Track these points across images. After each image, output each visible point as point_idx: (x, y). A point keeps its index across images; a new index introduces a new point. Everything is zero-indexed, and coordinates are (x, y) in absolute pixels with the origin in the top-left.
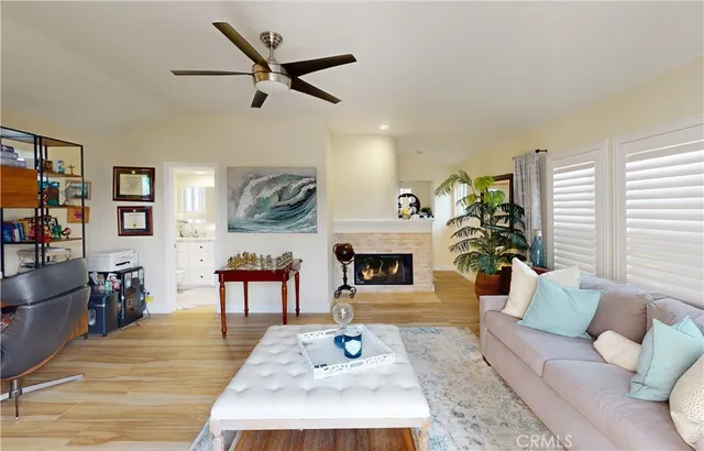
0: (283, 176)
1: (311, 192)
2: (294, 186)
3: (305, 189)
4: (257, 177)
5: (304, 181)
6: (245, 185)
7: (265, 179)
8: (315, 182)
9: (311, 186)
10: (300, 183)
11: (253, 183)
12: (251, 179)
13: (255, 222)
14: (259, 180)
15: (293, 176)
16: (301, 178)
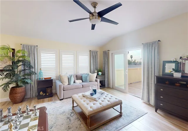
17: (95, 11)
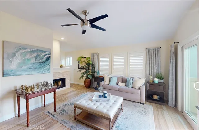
0: (38, 50)
1: (49, 58)
2: (42, 55)
3: (46, 56)
4: (24, 49)
5: (46, 53)
6: (17, 52)
7: (29, 50)
8: (50, 54)
9: (49, 56)
10: (45, 54)
11: (21, 51)
12: (21, 49)
13: (22, 70)
14: (25, 50)
15: (42, 51)
16: (45, 52)
17: (85, 19)
